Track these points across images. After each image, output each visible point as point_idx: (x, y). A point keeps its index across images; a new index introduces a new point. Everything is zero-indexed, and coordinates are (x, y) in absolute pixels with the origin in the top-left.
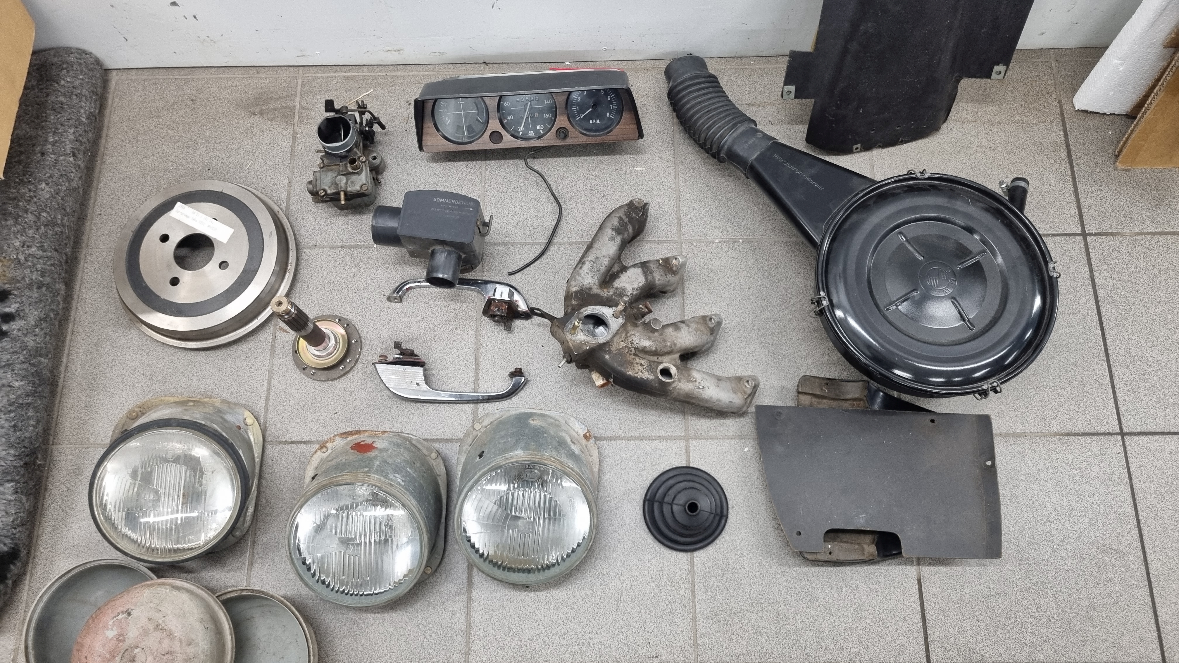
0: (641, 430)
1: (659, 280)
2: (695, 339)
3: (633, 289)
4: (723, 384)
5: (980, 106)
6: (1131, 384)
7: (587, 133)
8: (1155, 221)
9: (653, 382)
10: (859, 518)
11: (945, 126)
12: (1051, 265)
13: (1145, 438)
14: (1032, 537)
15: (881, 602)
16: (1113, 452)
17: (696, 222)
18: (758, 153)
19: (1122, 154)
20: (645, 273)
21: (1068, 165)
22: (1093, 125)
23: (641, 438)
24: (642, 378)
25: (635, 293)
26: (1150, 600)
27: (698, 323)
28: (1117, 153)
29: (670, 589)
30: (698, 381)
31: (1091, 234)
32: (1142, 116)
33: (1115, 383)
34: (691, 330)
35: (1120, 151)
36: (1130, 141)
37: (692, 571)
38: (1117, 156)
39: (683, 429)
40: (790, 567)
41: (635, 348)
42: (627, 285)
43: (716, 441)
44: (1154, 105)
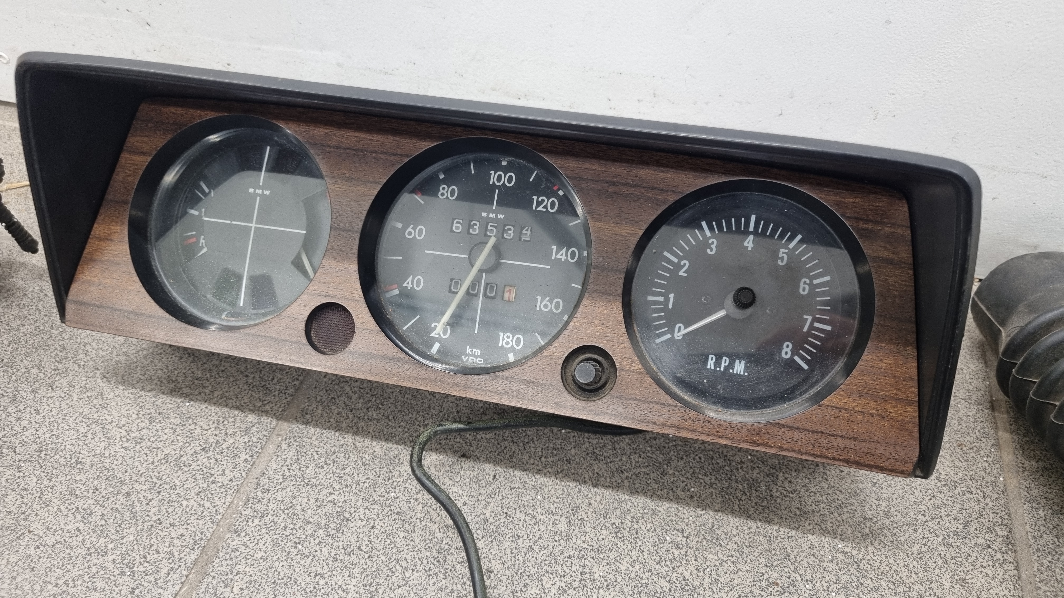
7: (687, 397)
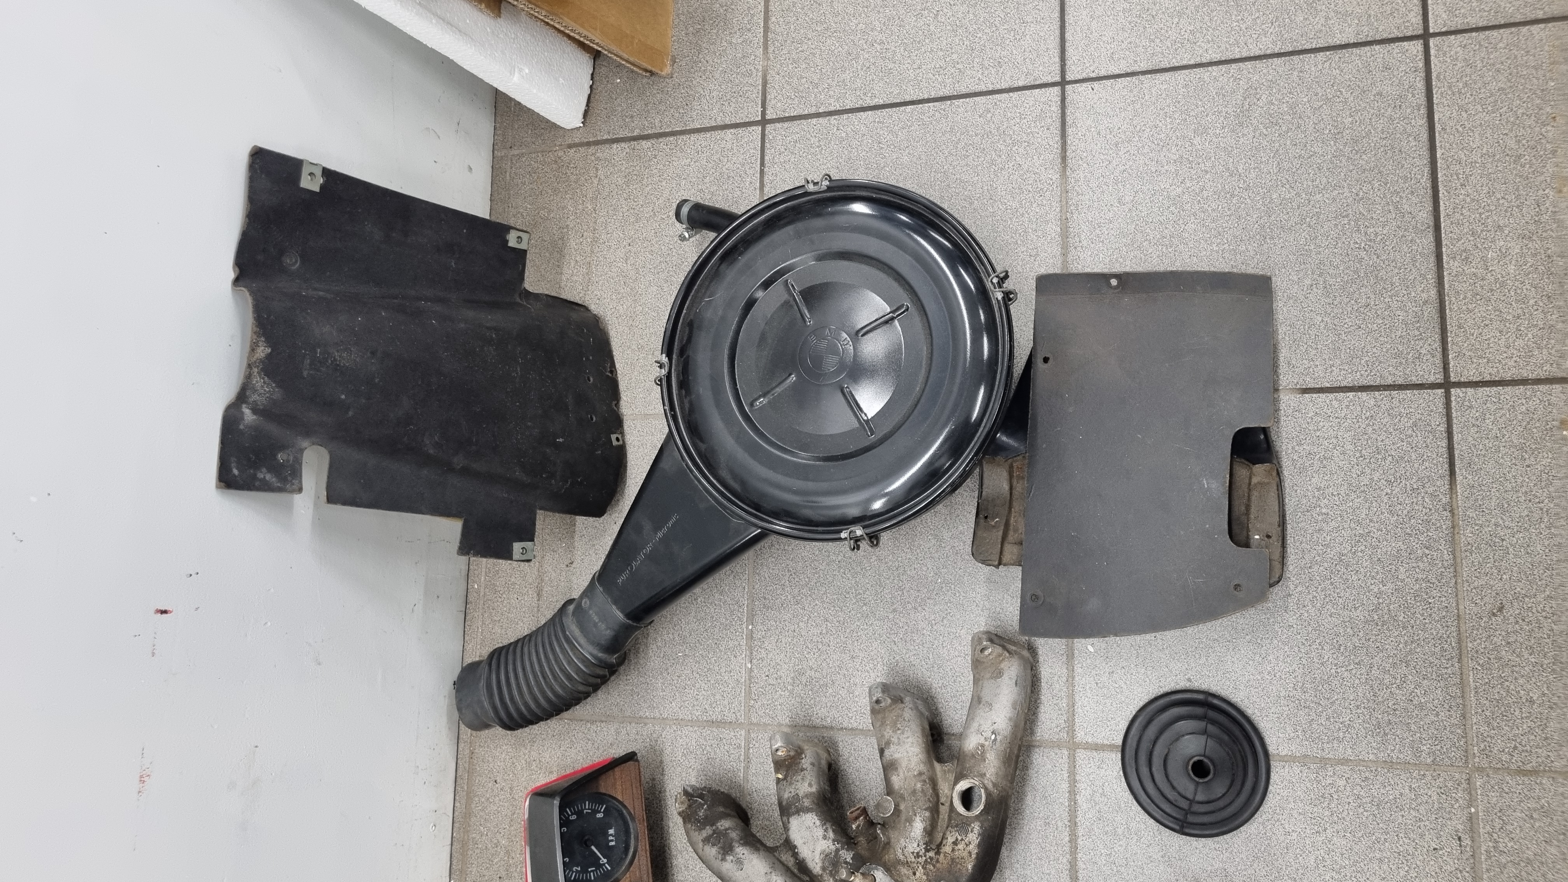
0: (1060, 824)
1: (810, 785)
2: (909, 734)
3: (825, 837)
4: (986, 695)
5: (567, 257)
6: (986, 68)
7: (632, 850)
8: (748, 26)
9: (986, 825)
10: (1209, 489)
11: (592, 307)
12: (811, 188)
13: (1070, 51)
14: (1227, 218)
15: (1344, 453)
16: (1090, 96)
17: (718, 697)
18: (614, 607)
19: (649, 68)
20: (798, 812)
21: (661, 140)
22: (607, 103)
23: (1073, 824)
24: (979, 845)
25: (831, 835)
26: (1322, 54)
27: (883, 724)
28: (648, 74)
29: (1336, 802)
30: (982, 741)
31: (764, 113)
32: (597, 44)
33: (985, 89)
34: (895, 740)
35: (646, 70)
36: (631, 59)
37: (1304, 760)
38: (652, 73)
39: (1057, 751)
40: (1290, 595)
41: (927, 850)
42: (819, 848)
43: (1077, 698)
44: (581, 30)
